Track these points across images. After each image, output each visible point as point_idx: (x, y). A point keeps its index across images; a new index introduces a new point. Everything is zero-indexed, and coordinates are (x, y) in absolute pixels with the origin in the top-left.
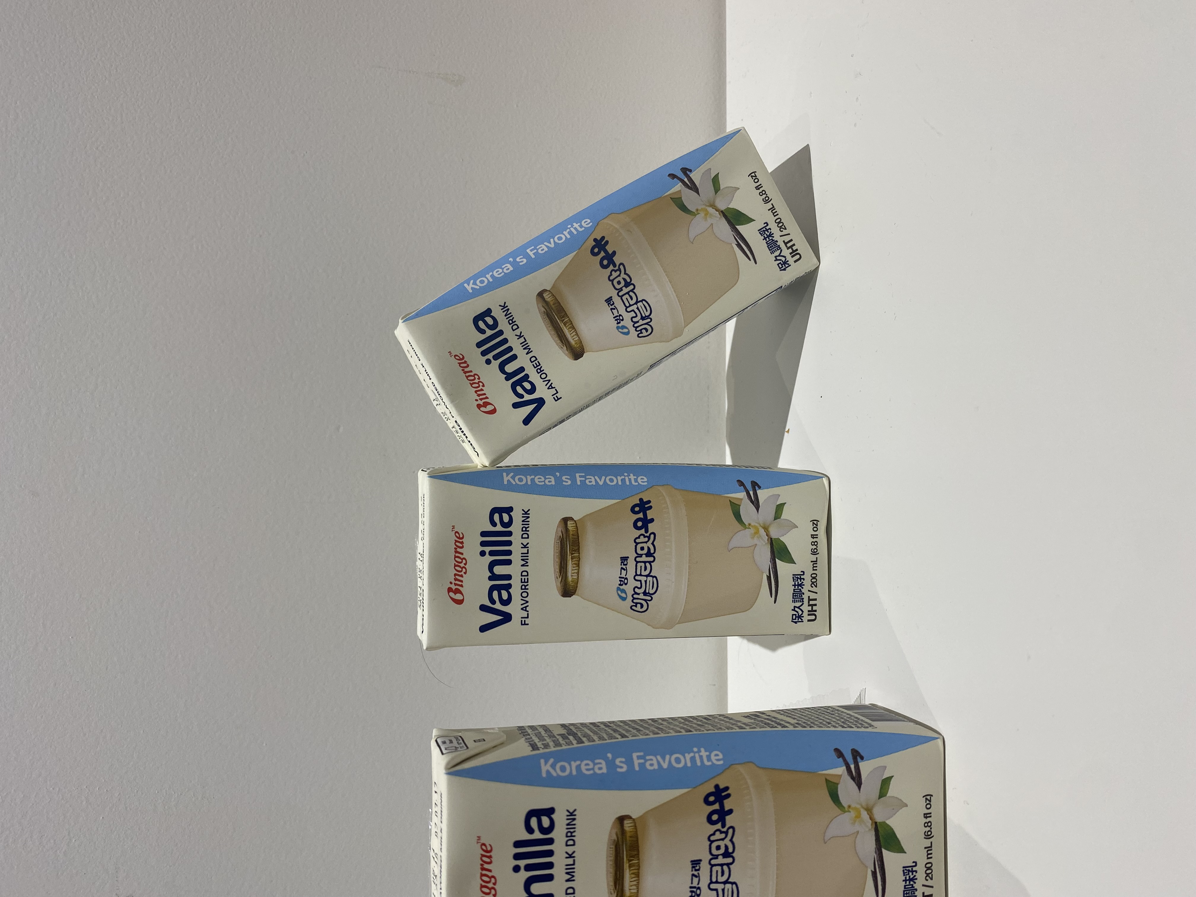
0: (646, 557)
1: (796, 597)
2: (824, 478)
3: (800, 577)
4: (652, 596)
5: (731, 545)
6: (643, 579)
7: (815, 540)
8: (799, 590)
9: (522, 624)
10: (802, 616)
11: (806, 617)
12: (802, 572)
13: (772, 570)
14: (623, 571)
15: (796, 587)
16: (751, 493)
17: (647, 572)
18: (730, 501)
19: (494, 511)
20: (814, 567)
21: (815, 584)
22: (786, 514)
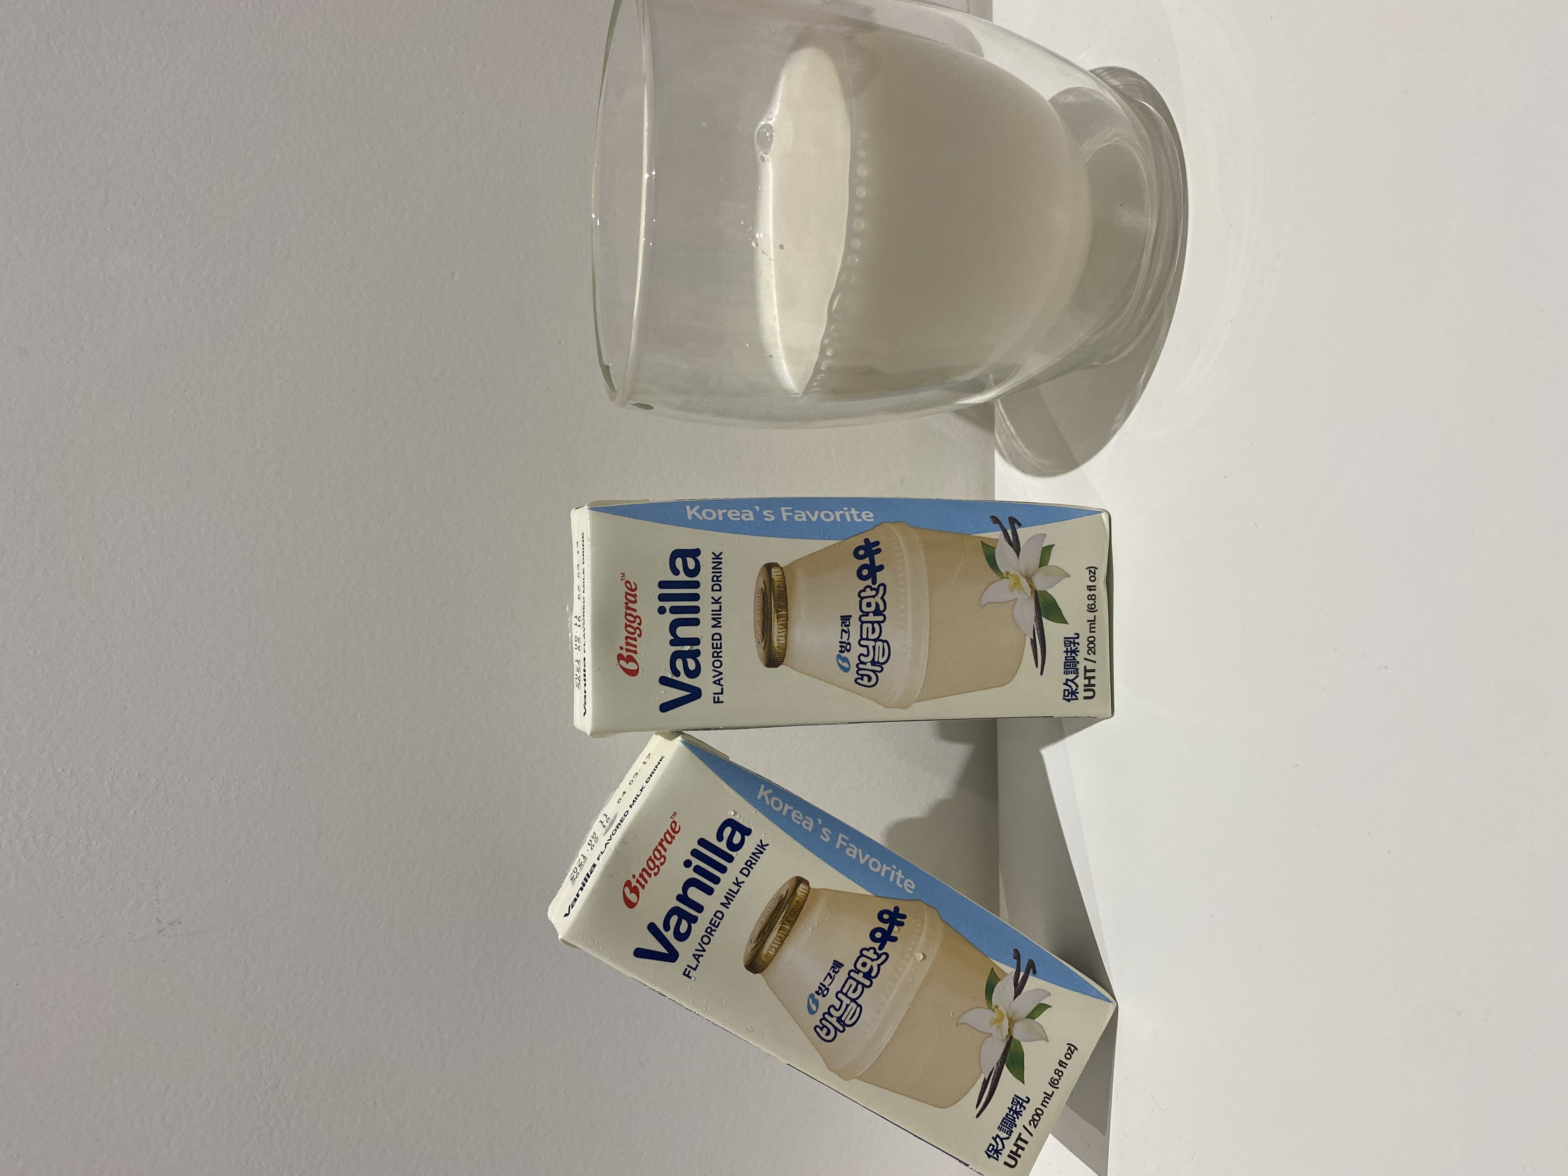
0: (874, 615)
1: (1069, 667)
2: (1102, 513)
3: (1074, 641)
4: (882, 666)
5: (985, 600)
6: (871, 644)
7: (1092, 593)
8: (1072, 658)
9: (715, 702)
10: (1076, 691)
11: (1081, 694)
12: (1076, 634)
13: (1038, 632)
14: (844, 633)
15: (1069, 654)
16: (1010, 532)
17: (876, 635)
18: (982, 542)
19: (676, 554)
20: (1091, 628)
21: (1093, 650)
22: (1054, 560)
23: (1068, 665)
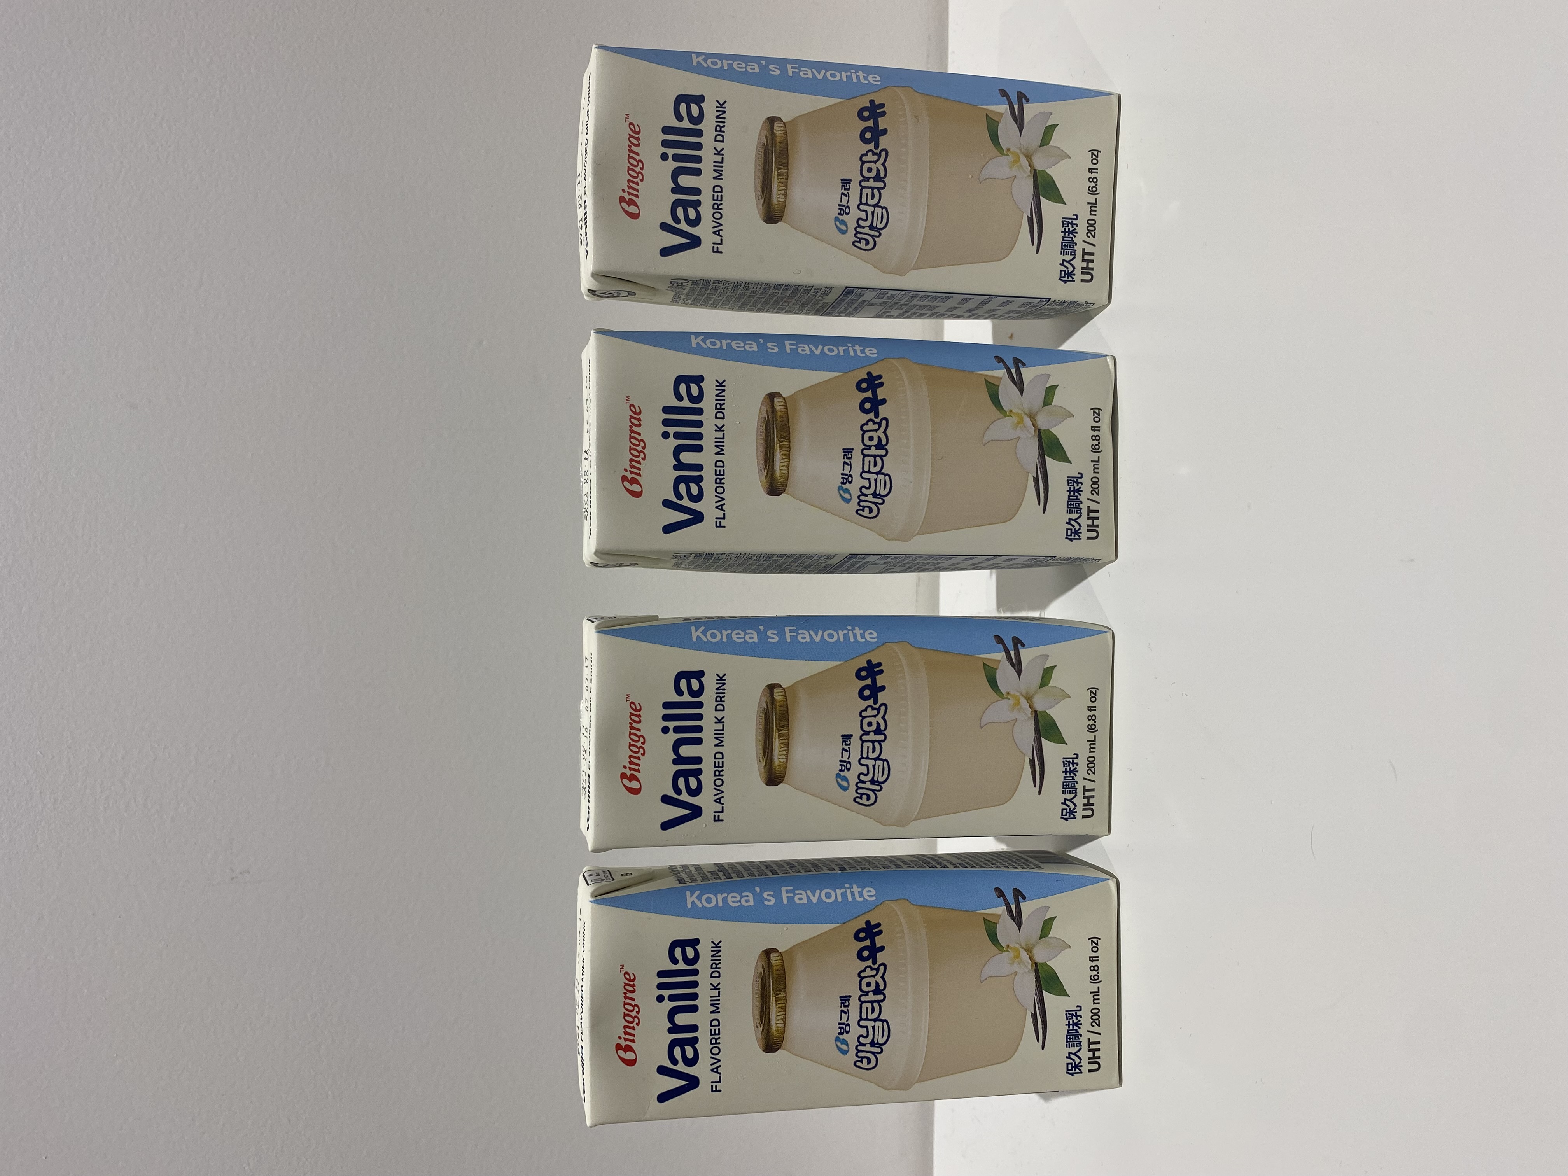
0: (876, 449)
1: (1072, 506)
2: (1107, 357)
3: (1077, 480)
4: (884, 498)
5: (988, 437)
6: (873, 477)
7: (1096, 433)
8: (1076, 498)
9: (717, 526)
10: (1079, 531)
11: (1085, 534)
12: (1079, 474)
13: (1040, 470)
14: (846, 465)
15: (1072, 493)
16: (1013, 371)
17: (878, 469)
18: (985, 379)
19: (680, 380)
20: (1095, 469)
21: (1097, 490)
22: (1058, 399)
23: (1071, 505)
